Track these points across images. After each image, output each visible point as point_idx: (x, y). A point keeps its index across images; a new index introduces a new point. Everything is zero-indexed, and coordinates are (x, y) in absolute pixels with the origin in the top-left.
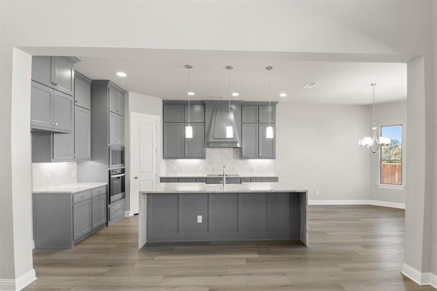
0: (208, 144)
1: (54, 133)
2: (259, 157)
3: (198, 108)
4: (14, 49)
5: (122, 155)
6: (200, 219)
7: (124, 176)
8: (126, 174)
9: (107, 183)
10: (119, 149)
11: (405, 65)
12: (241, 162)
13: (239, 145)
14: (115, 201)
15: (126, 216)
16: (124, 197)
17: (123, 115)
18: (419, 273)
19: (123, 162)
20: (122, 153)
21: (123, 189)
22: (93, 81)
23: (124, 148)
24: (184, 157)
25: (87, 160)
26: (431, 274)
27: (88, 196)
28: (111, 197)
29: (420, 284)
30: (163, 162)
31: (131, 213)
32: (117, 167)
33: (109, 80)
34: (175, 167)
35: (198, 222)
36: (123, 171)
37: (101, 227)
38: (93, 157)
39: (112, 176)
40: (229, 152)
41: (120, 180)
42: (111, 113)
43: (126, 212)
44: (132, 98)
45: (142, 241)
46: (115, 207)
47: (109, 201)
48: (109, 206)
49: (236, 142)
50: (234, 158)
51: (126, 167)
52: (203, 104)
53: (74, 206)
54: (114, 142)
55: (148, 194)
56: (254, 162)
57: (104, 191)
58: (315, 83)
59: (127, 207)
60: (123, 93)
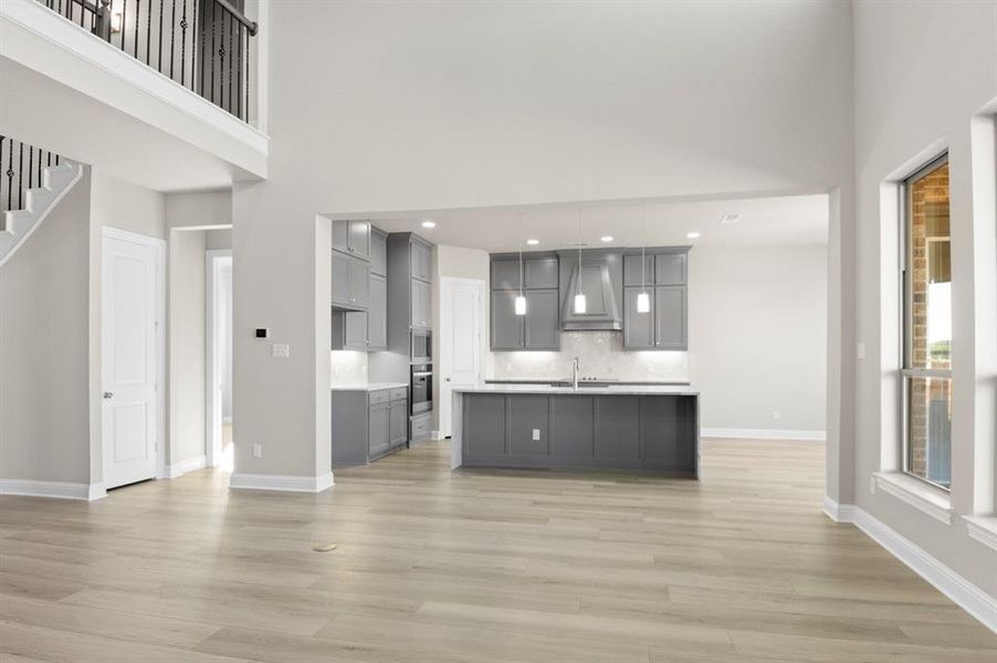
0: (564, 324)
1: (346, 311)
2: (655, 348)
3: (550, 263)
4: (317, 217)
5: (428, 344)
6: (536, 435)
7: (431, 376)
8: (434, 373)
9: (408, 384)
10: (424, 334)
11: (826, 196)
12: (624, 357)
13: (617, 326)
14: (418, 413)
15: (433, 439)
16: (430, 409)
17: (430, 282)
18: (835, 505)
19: (429, 354)
20: (429, 339)
21: (429, 397)
22: (390, 234)
23: (431, 332)
24: (525, 348)
25: (382, 349)
26: (854, 507)
27: (386, 399)
28: (414, 405)
29: (836, 520)
30: (491, 356)
31: (441, 436)
32: (421, 361)
33: (410, 233)
34: (510, 366)
35: (534, 438)
36: (429, 368)
37: (400, 446)
38: (389, 347)
39: (415, 374)
40: (602, 339)
41: (425, 383)
42: (413, 281)
43: (434, 432)
44: (443, 253)
45: (456, 461)
46: (419, 421)
47: (410, 412)
48: (411, 418)
49: (612, 321)
50: (612, 349)
51: (433, 363)
52: (556, 255)
53: (371, 408)
54: (418, 323)
55: (465, 394)
56: (647, 357)
57: (404, 394)
58: (736, 216)
59: (434, 425)
60: (430, 248)
